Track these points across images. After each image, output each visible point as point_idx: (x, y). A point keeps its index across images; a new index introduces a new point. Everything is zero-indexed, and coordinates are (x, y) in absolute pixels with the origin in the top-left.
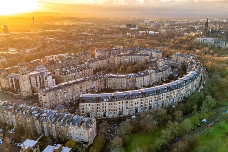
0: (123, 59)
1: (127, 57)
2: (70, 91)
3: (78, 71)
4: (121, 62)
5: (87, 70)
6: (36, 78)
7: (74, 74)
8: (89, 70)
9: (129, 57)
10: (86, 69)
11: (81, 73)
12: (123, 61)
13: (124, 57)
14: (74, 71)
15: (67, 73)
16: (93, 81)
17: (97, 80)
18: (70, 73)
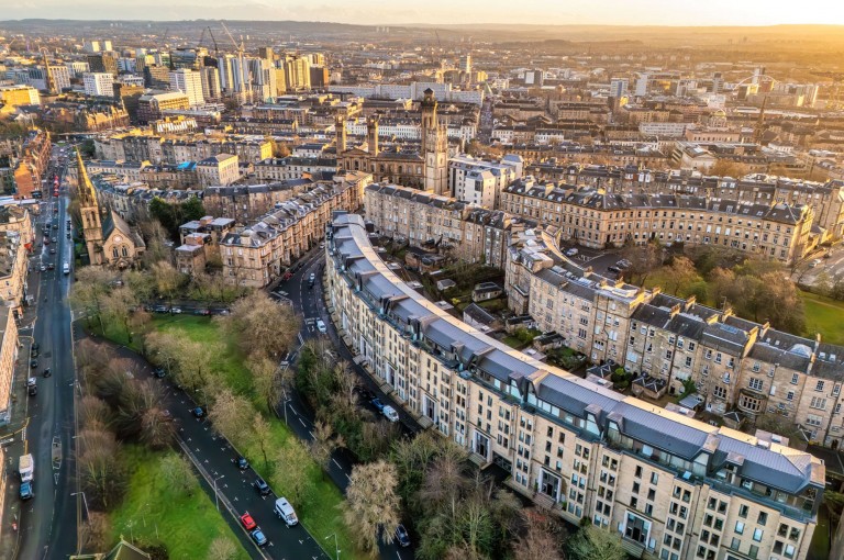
3: (554, 199)
7: (539, 204)
10: (582, 205)
14: (543, 195)
15: (519, 190)
16: (469, 219)
17: (480, 223)
18: (527, 195)
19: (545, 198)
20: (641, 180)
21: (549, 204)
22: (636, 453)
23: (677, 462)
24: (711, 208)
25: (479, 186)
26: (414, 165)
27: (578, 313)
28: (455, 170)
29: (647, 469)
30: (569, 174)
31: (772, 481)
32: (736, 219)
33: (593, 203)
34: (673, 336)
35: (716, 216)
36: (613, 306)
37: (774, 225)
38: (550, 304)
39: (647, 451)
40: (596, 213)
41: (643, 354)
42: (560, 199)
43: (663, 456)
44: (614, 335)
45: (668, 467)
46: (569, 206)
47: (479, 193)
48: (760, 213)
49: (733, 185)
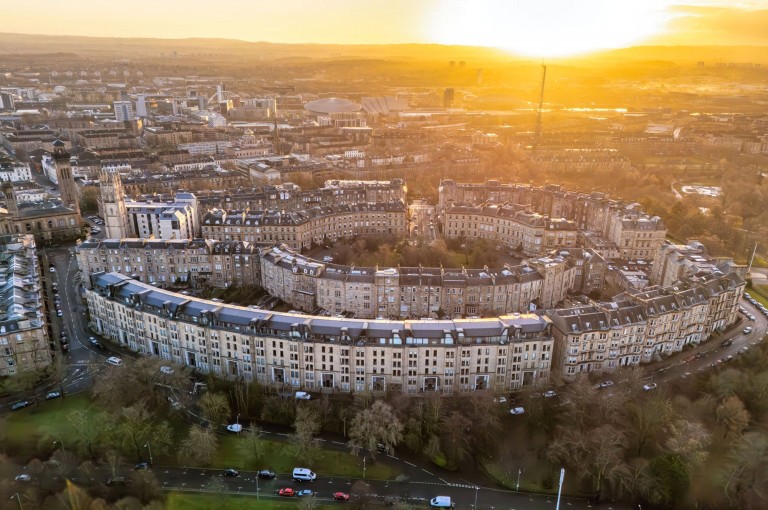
0: (473, 225)
1: (490, 219)
2: (139, 260)
3: (252, 224)
4: (462, 232)
5: (279, 229)
6: (149, 217)
7: (239, 230)
8: (285, 228)
9: (495, 220)
10: (278, 225)
11: (258, 231)
12: (472, 230)
13: (480, 218)
14: (241, 222)
15: (217, 222)
16: (214, 253)
17: (227, 254)
18: (225, 225)
19: (242, 224)
20: (282, 198)
21: (249, 229)
22: (475, 343)
23: (494, 339)
24: (354, 210)
25: (175, 225)
26: (66, 218)
27: (361, 294)
28: (135, 216)
29: (483, 348)
30: (226, 202)
31: (531, 330)
32: (370, 215)
33: (286, 221)
34: (427, 288)
35: (359, 215)
36: (389, 281)
37: (393, 214)
38: (338, 294)
39: (479, 340)
40: (291, 228)
41: (410, 305)
42: (257, 223)
43: (487, 339)
44: (391, 299)
45: (491, 343)
46: (267, 228)
47: (177, 231)
48: (382, 208)
49: (342, 192)
